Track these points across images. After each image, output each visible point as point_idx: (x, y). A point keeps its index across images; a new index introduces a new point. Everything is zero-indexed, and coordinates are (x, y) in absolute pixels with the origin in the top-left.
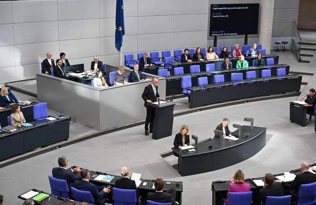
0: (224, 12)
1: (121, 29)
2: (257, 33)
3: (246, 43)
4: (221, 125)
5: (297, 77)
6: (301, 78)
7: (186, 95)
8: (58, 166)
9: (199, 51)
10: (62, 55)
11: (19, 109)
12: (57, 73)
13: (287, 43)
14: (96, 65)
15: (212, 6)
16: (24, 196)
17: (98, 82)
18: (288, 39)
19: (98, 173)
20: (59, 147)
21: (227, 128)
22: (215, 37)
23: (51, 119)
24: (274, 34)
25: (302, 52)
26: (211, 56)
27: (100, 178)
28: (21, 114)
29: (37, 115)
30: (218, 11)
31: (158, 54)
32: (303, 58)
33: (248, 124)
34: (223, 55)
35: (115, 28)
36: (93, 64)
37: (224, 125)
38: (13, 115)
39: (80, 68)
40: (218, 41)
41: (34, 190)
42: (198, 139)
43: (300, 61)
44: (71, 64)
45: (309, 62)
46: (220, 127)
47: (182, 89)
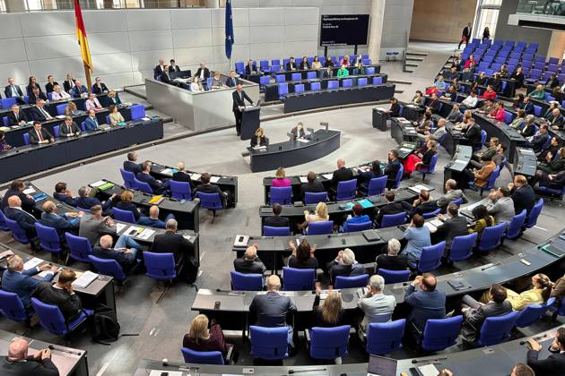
0: (334, 23)
1: (230, 38)
2: (365, 43)
3: (356, 53)
4: (296, 129)
5: (391, 85)
6: (394, 86)
7: (283, 101)
8: (127, 160)
9: (305, 60)
10: (172, 61)
11: (116, 109)
12: (164, 79)
13: (397, 54)
14: (203, 71)
15: (323, 17)
16: (93, 185)
17: (195, 87)
18: (400, 50)
19: (167, 167)
20: (155, 144)
21: (302, 130)
22: (326, 47)
23: (145, 119)
24: (383, 44)
25: (407, 63)
26: (318, 66)
27: (165, 172)
28: (119, 114)
29: (134, 116)
30: (329, 22)
31: (267, 62)
32: (408, 68)
33: (324, 128)
34: (327, 64)
35: (225, 37)
36: (200, 70)
37: (299, 129)
38: (111, 115)
39: (187, 74)
40: (329, 51)
41: (104, 180)
42: (270, 140)
43: (405, 71)
44: (181, 70)
45: (411, 72)
46: (294, 131)
47: (279, 96)
